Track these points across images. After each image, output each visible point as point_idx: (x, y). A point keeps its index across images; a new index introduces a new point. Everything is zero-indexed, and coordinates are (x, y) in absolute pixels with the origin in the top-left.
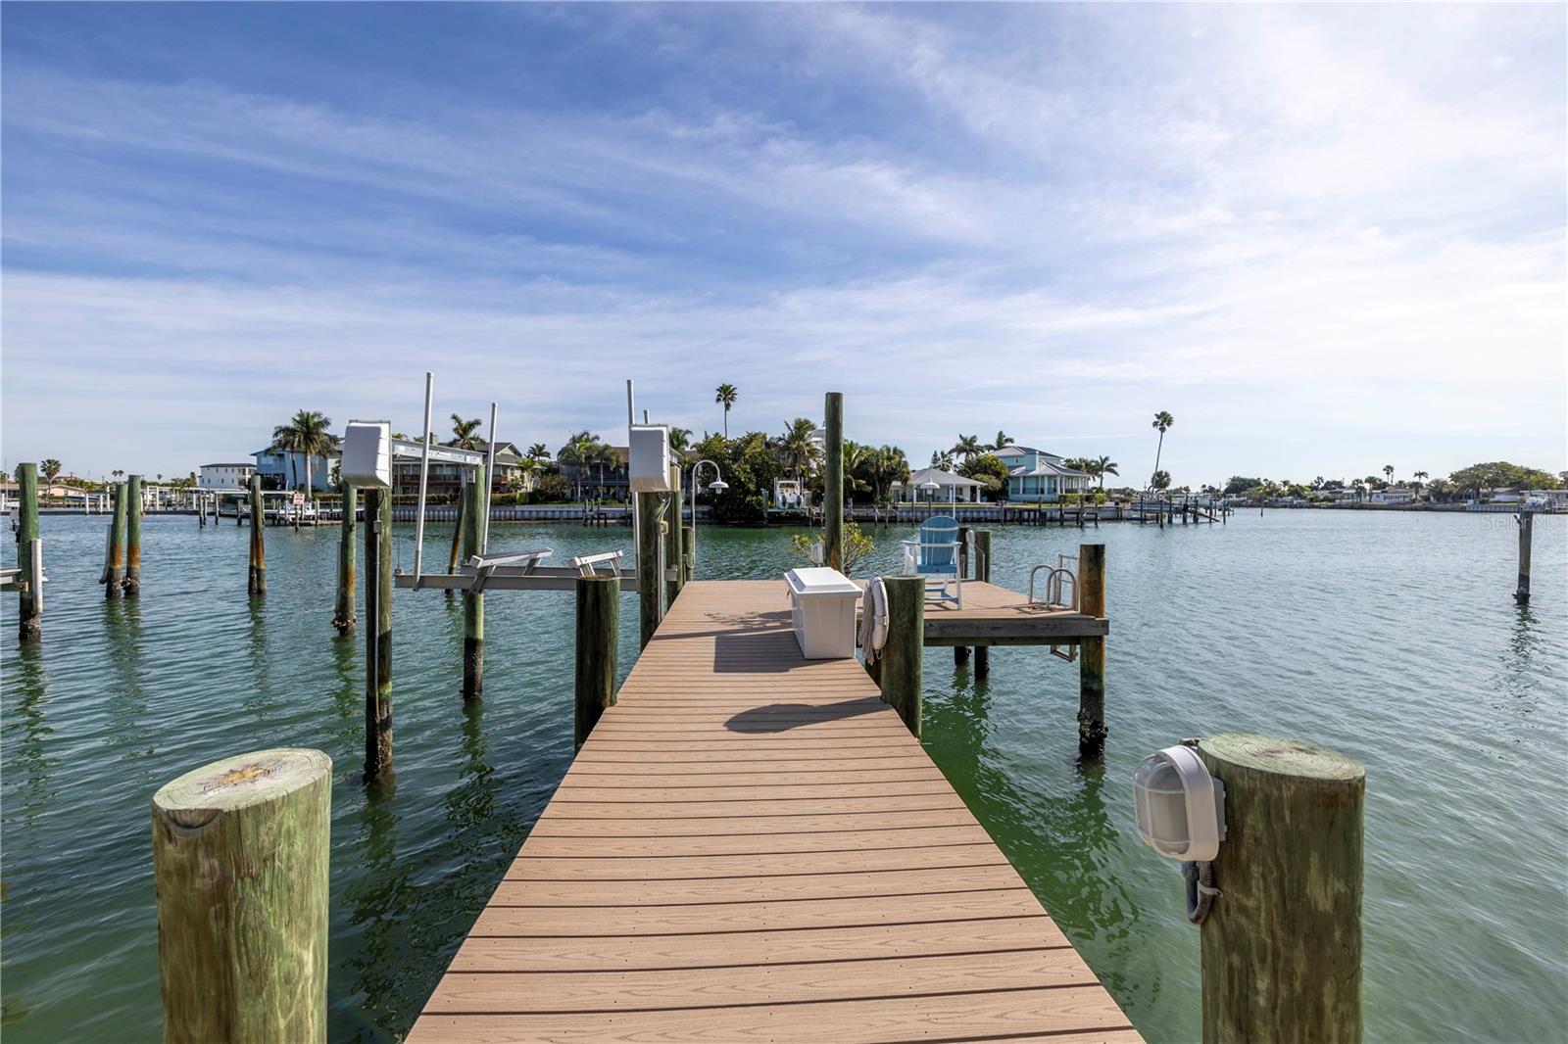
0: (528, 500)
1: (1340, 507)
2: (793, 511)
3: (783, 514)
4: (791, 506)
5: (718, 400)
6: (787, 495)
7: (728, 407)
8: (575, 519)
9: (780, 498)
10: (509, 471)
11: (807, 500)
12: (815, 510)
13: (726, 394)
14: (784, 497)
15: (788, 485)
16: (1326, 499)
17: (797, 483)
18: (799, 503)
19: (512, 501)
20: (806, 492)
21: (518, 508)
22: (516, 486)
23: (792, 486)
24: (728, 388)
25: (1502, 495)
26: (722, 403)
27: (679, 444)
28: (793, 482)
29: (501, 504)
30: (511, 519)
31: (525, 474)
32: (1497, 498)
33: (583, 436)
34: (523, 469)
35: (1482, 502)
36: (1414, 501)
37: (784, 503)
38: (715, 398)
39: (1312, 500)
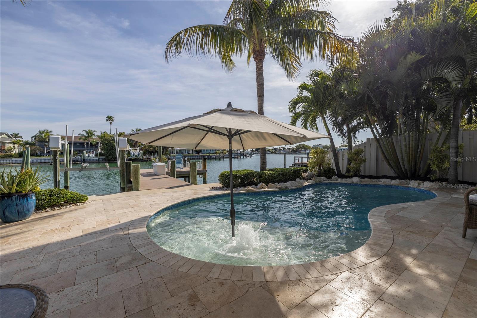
0: (18, 156)
1: (277, 154)
2: (137, 157)
3: (133, 159)
4: (136, 156)
5: (107, 121)
6: (135, 152)
7: (111, 123)
8: (44, 162)
9: (132, 153)
10: (6, 144)
11: (142, 154)
12: (144, 157)
13: (110, 119)
14: (133, 153)
15: (134, 149)
16: (274, 152)
17: (138, 149)
18: (139, 155)
19: (11, 156)
20: (141, 151)
21: (13, 159)
22: (10, 150)
23: (136, 150)
24: (111, 117)
25: (303, 151)
26: (109, 122)
27: (91, 135)
28: (136, 148)
29: (4, 158)
30: (10, 164)
31: (16, 146)
32: (302, 151)
33: (45, 131)
34: (14, 144)
35: (300, 152)
36: (289, 152)
37: (134, 155)
38: (106, 120)
39: (272, 152)
